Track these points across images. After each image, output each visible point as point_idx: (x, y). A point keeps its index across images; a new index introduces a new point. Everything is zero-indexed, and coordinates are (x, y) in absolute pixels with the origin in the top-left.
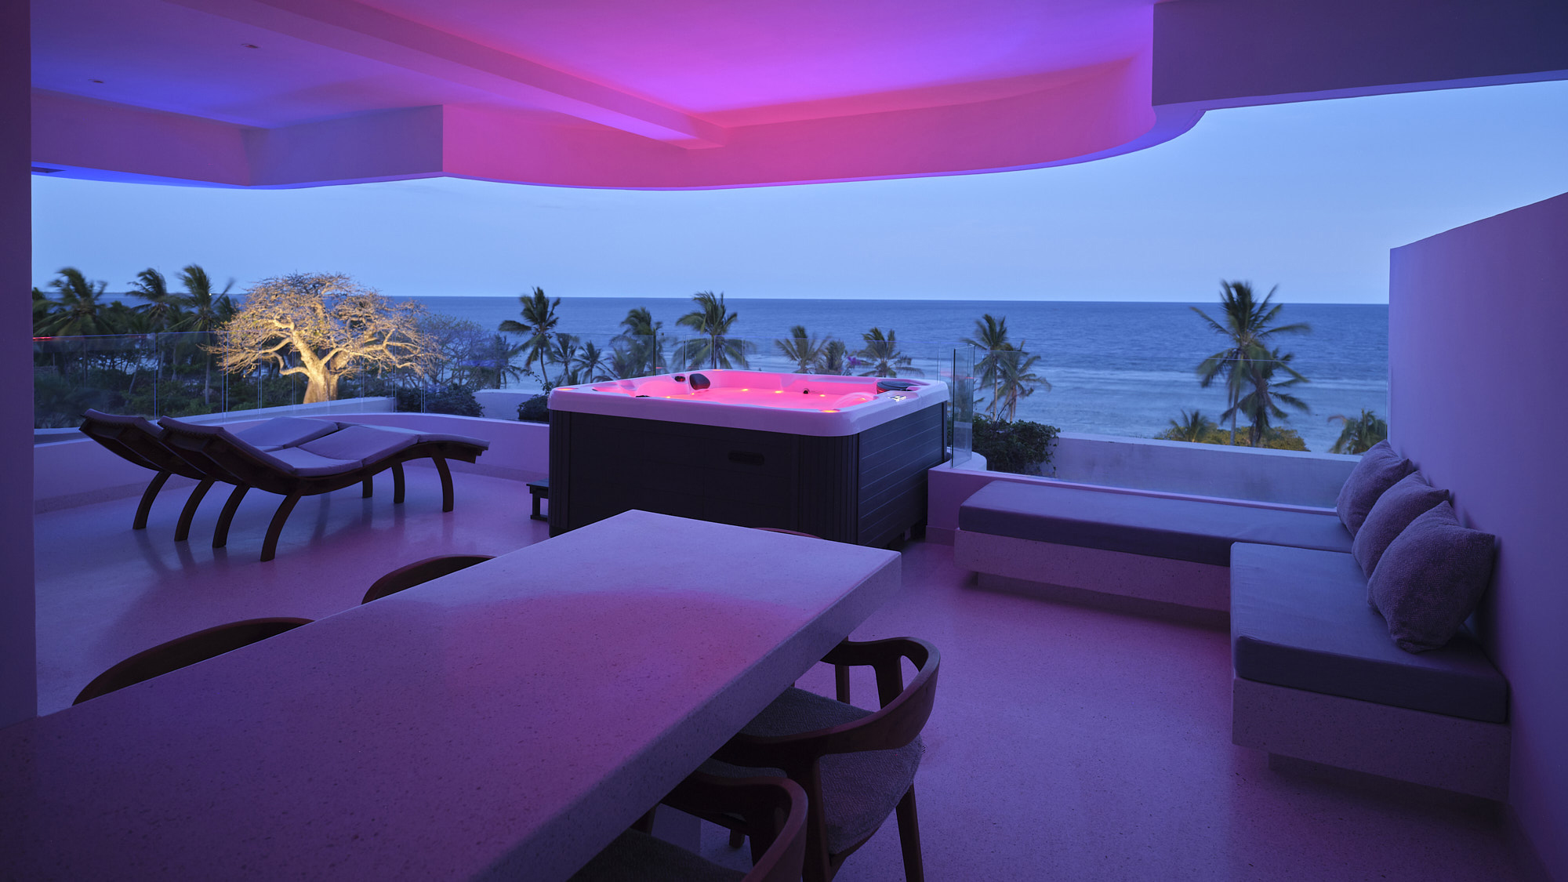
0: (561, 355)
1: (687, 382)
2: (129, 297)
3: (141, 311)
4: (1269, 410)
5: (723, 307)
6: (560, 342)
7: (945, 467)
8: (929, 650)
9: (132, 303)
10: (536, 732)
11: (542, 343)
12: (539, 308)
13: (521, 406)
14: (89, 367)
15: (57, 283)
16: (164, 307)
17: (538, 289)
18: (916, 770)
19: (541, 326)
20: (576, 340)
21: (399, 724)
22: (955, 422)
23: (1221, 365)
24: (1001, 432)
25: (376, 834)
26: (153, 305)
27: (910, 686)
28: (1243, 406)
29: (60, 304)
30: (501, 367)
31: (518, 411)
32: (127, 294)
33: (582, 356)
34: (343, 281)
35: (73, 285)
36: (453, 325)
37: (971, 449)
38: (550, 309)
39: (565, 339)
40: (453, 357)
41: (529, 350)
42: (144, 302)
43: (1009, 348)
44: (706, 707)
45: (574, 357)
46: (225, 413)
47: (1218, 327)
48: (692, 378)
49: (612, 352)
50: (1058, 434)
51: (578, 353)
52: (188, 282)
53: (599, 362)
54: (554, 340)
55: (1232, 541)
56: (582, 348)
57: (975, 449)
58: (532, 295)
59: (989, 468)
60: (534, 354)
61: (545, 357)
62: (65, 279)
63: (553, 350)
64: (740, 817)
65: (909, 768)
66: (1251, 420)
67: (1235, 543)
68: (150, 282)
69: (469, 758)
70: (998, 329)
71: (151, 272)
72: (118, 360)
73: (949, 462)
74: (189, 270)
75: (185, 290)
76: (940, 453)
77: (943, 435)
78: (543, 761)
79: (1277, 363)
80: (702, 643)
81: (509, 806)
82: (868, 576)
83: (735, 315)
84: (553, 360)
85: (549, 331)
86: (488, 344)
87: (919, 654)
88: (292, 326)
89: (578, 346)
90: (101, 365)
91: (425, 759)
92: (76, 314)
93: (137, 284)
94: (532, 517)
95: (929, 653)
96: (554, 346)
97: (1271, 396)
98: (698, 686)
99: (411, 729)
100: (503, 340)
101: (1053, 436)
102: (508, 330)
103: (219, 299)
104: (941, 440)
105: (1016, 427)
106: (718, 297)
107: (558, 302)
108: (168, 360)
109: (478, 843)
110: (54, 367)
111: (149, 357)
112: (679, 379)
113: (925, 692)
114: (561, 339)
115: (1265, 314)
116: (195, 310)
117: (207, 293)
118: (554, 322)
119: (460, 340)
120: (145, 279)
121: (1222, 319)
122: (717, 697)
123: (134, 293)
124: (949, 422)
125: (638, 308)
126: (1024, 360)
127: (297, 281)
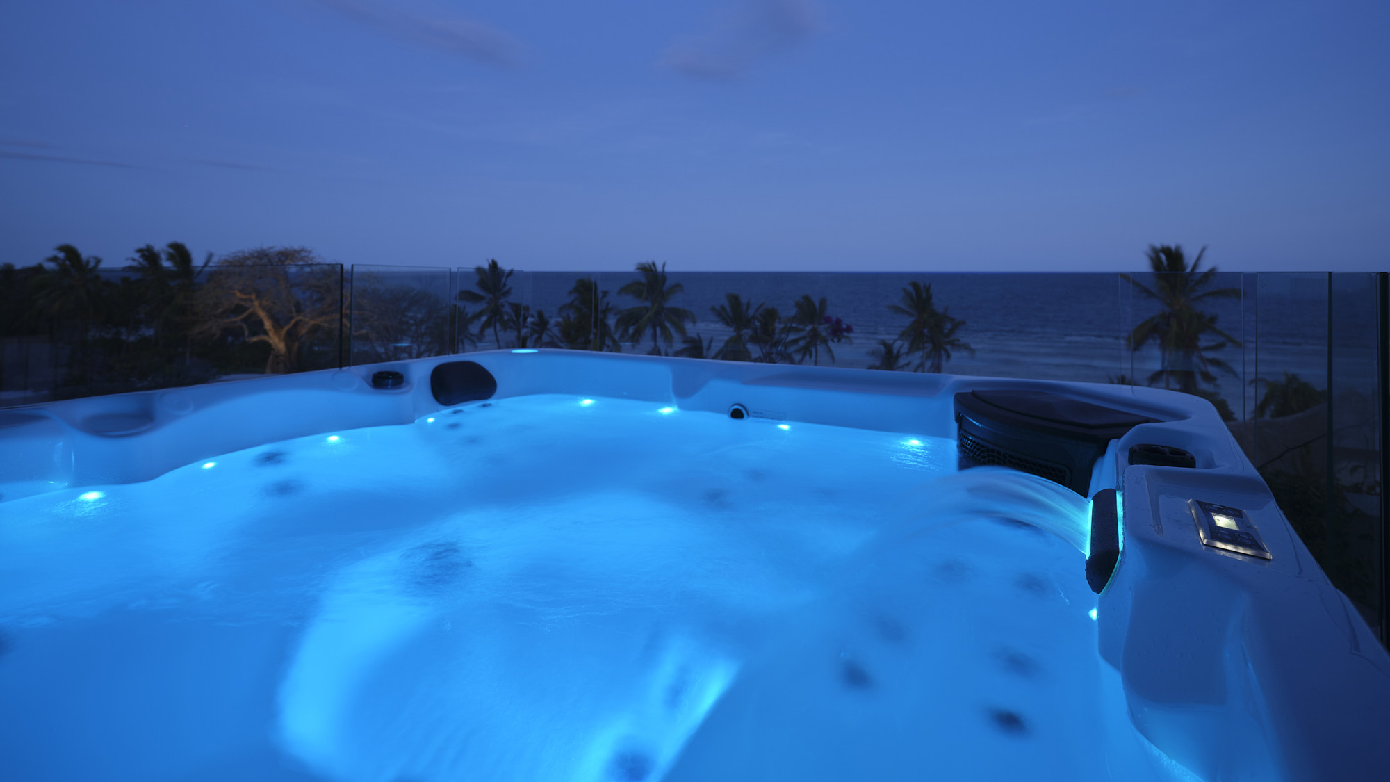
0: (513, 323)
5: (664, 278)
6: (513, 310)
11: (495, 312)
12: (493, 279)
15: (54, 259)
16: (159, 280)
17: (492, 260)
19: (494, 295)
20: (527, 309)
29: (55, 278)
33: (533, 323)
34: (306, 254)
35: (68, 261)
38: (503, 280)
41: (484, 318)
42: (140, 276)
43: (935, 314)
45: (525, 325)
49: (560, 320)
51: (530, 320)
52: (174, 258)
53: (549, 330)
54: (507, 309)
56: (533, 316)
58: (486, 266)
60: (488, 322)
61: (498, 325)
62: (61, 255)
63: (506, 317)
68: (147, 257)
70: (924, 295)
71: (149, 248)
72: (121, 330)
74: (173, 246)
75: (173, 266)
79: (1203, 325)
84: (505, 327)
85: (502, 300)
86: (446, 312)
88: (253, 297)
89: (529, 314)
92: (71, 287)
93: (133, 260)
96: (507, 314)
100: (462, 309)
102: (466, 299)
103: (200, 271)
106: (659, 269)
107: (512, 272)
114: (514, 308)
116: (180, 282)
117: (190, 267)
118: (508, 292)
119: (419, 308)
120: (142, 255)
123: (129, 268)
126: (948, 326)
127: (262, 255)
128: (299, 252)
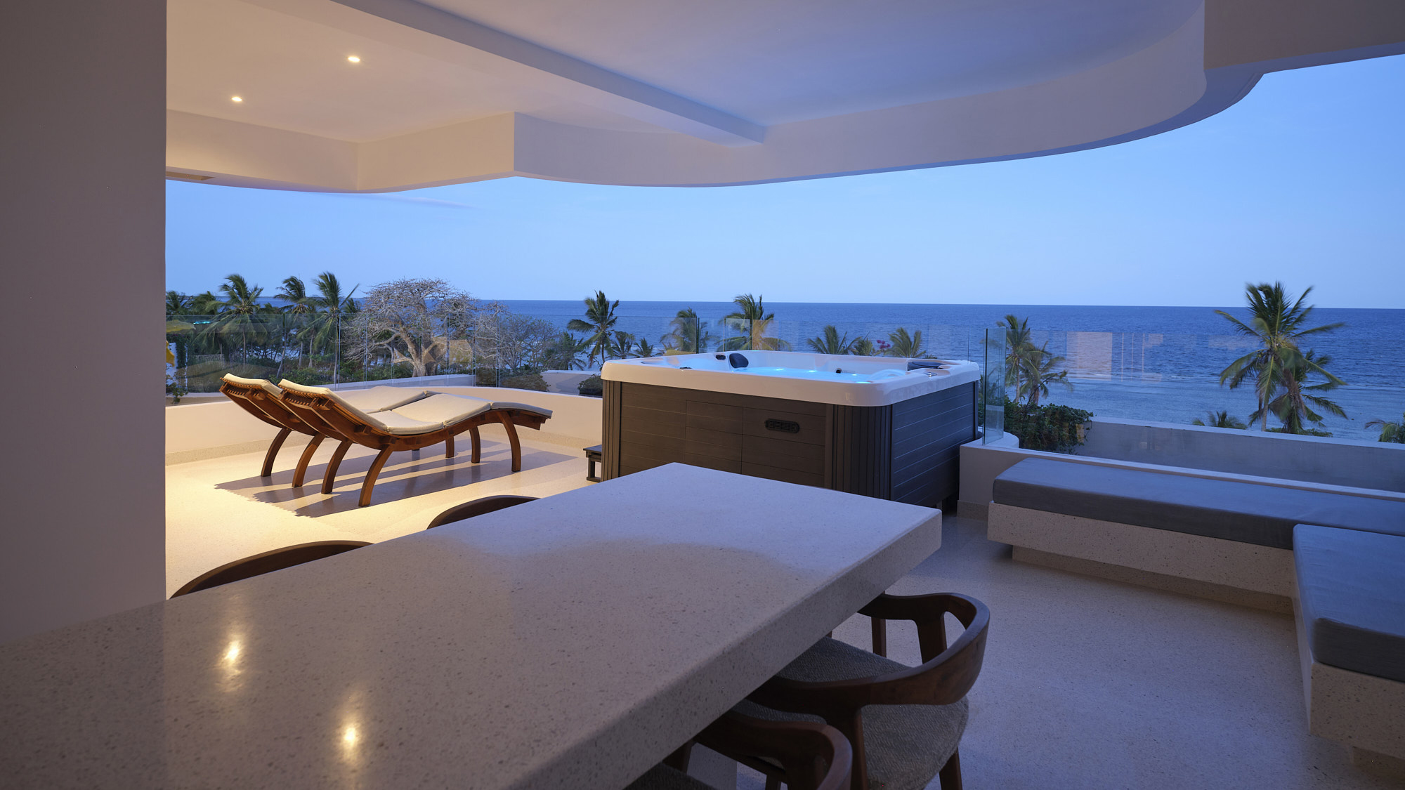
0: (619, 350)
1: (727, 361)
2: (276, 300)
3: (286, 311)
4: (1301, 413)
5: (761, 308)
6: (618, 339)
7: (977, 444)
8: (976, 606)
9: (280, 304)
10: (569, 656)
11: (604, 339)
12: (601, 309)
13: (581, 384)
14: (247, 356)
15: (225, 287)
16: (303, 307)
17: (600, 292)
18: (963, 731)
19: (602, 324)
20: (632, 337)
21: (439, 638)
22: (987, 406)
23: (1249, 368)
24: (1031, 415)
25: (401, 744)
26: (295, 306)
27: (955, 645)
28: (1275, 408)
29: (227, 305)
30: (569, 360)
31: (579, 388)
32: (275, 297)
33: (637, 351)
34: (441, 286)
35: (236, 289)
36: (529, 323)
37: (1003, 429)
38: (610, 310)
39: (622, 337)
40: (530, 350)
41: (592, 346)
42: (289, 303)
43: (1031, 349)
44: (742, 644)
45: (630, 352)
46: (337, 384)
47: (1246, 328)
48: (731, 357)
50: (1090, 418)
51: (634, 348)
52: (322, 287)
54: (613, 337)
55: (1295, 523)
57: (1006, 429)
58: (595, 299)
59: (1021, 446)
60: (596, 349)
61: (605, 351)
62: (231, 284)
63: (612, 345)
64: (777, 763)
65: (956, 729)
66: (1282, 421)
67: (1298, 525)
68: (292, 287)
69: (500, 676)
70: (1019, 330)
71: (293, 279)
72: (269, 351)
73: (981, 440)
74: (325, 277)
75: (320, 294)
76: (972, 432)
77: (974, 413)
78: (573, 684)
79: (1310, 365)
80: (739, 583)
81: (536, 727)
82: (908, 530)
83: (772, 316)
84: (612, 354)
85: (609, 329)
86: (557, 340)
87: (966, 611)
89: (634, 342)
90: (256, 354)
91: (459, 674)
92: (238, 312)
93: (283, 289)
94: (588, 479)
95: (978, 610)
96: (613, 342)
97: (1303, 399)
98: (734, 622)
99: (449, 644)
100: (571, 337)
101: (1086, 420)
102: (574, 328)
103: (345, 301)
104: (972, 418)
105: (1046, 410)
106: (757, 300)
107: (617, 303)
108: (306, 351)
109: (501, 762)
110: (221, 355)
111: (293, 349)
112: (720, 357)
113: (972, 650)
114: (619, 337)
115: (1297, 316)
116: (328, 309)
117: (336, 296)
118: (614, 321)
119: (535, 336)
120: (289, 284)
121: (1251, 321)
122: (753, 635)
123: (280, 296)
124: (980, 405)
125: (686, 309)
126: (1046, 361)
127: (405, 286)
128: (435, 284)
